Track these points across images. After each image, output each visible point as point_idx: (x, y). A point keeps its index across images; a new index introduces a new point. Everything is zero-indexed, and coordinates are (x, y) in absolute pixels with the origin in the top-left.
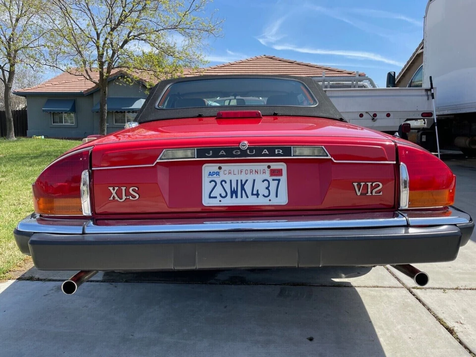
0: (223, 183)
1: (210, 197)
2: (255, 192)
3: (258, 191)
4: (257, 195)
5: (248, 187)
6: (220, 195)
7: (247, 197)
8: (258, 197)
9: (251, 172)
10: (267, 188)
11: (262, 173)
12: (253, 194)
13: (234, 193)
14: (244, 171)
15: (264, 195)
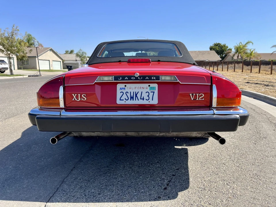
0: (127, 93)
1: (120, 100)
2: (142, 98)
3: (143, 97)
4: (143, 99)
5: (139, 96)
6: (125, 99)
7: (138, 100)
8: (143, 100)
9: (141, 88)
10: (148, 96)
11: (146, 88)
12: (141, 99)
13: (132, 98)
14: (137, 88)
15: (146, 99)
